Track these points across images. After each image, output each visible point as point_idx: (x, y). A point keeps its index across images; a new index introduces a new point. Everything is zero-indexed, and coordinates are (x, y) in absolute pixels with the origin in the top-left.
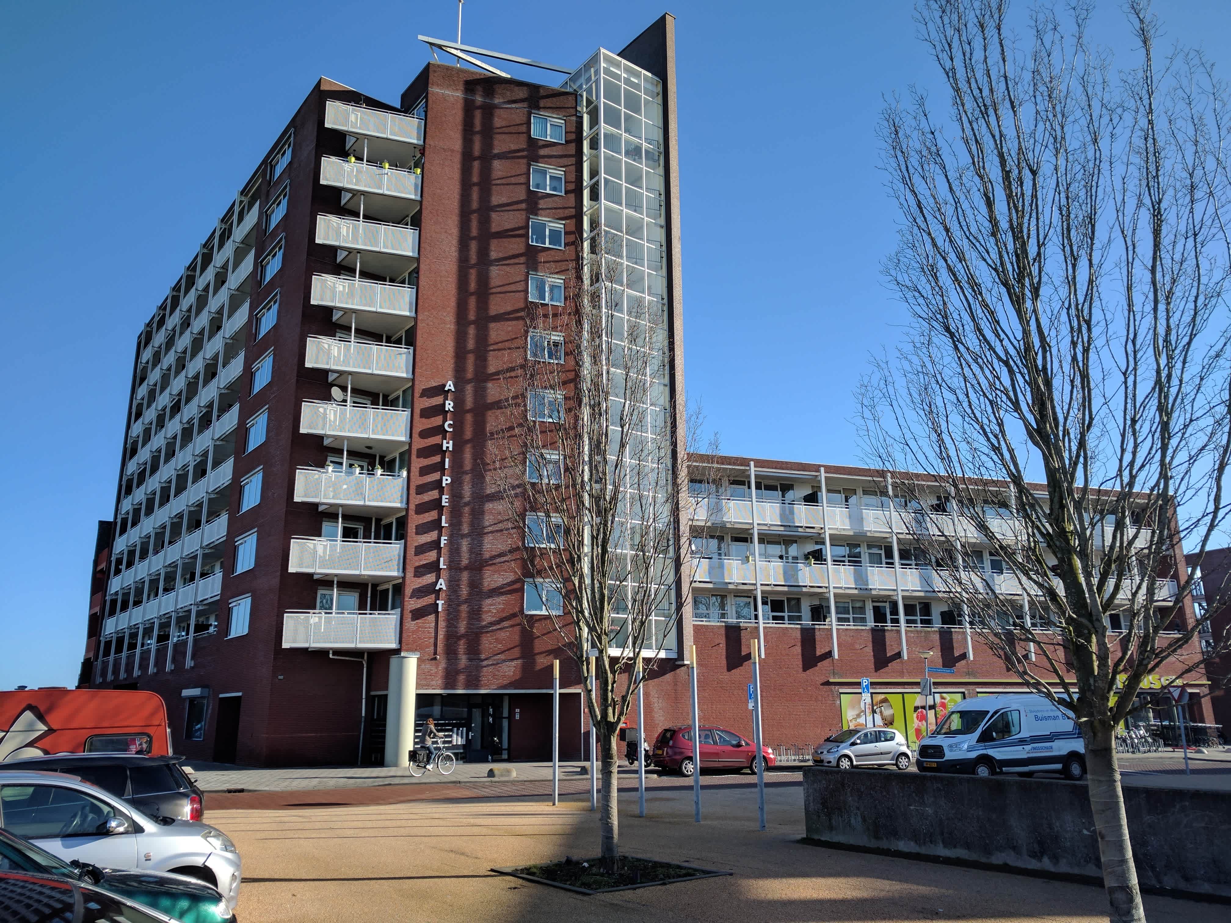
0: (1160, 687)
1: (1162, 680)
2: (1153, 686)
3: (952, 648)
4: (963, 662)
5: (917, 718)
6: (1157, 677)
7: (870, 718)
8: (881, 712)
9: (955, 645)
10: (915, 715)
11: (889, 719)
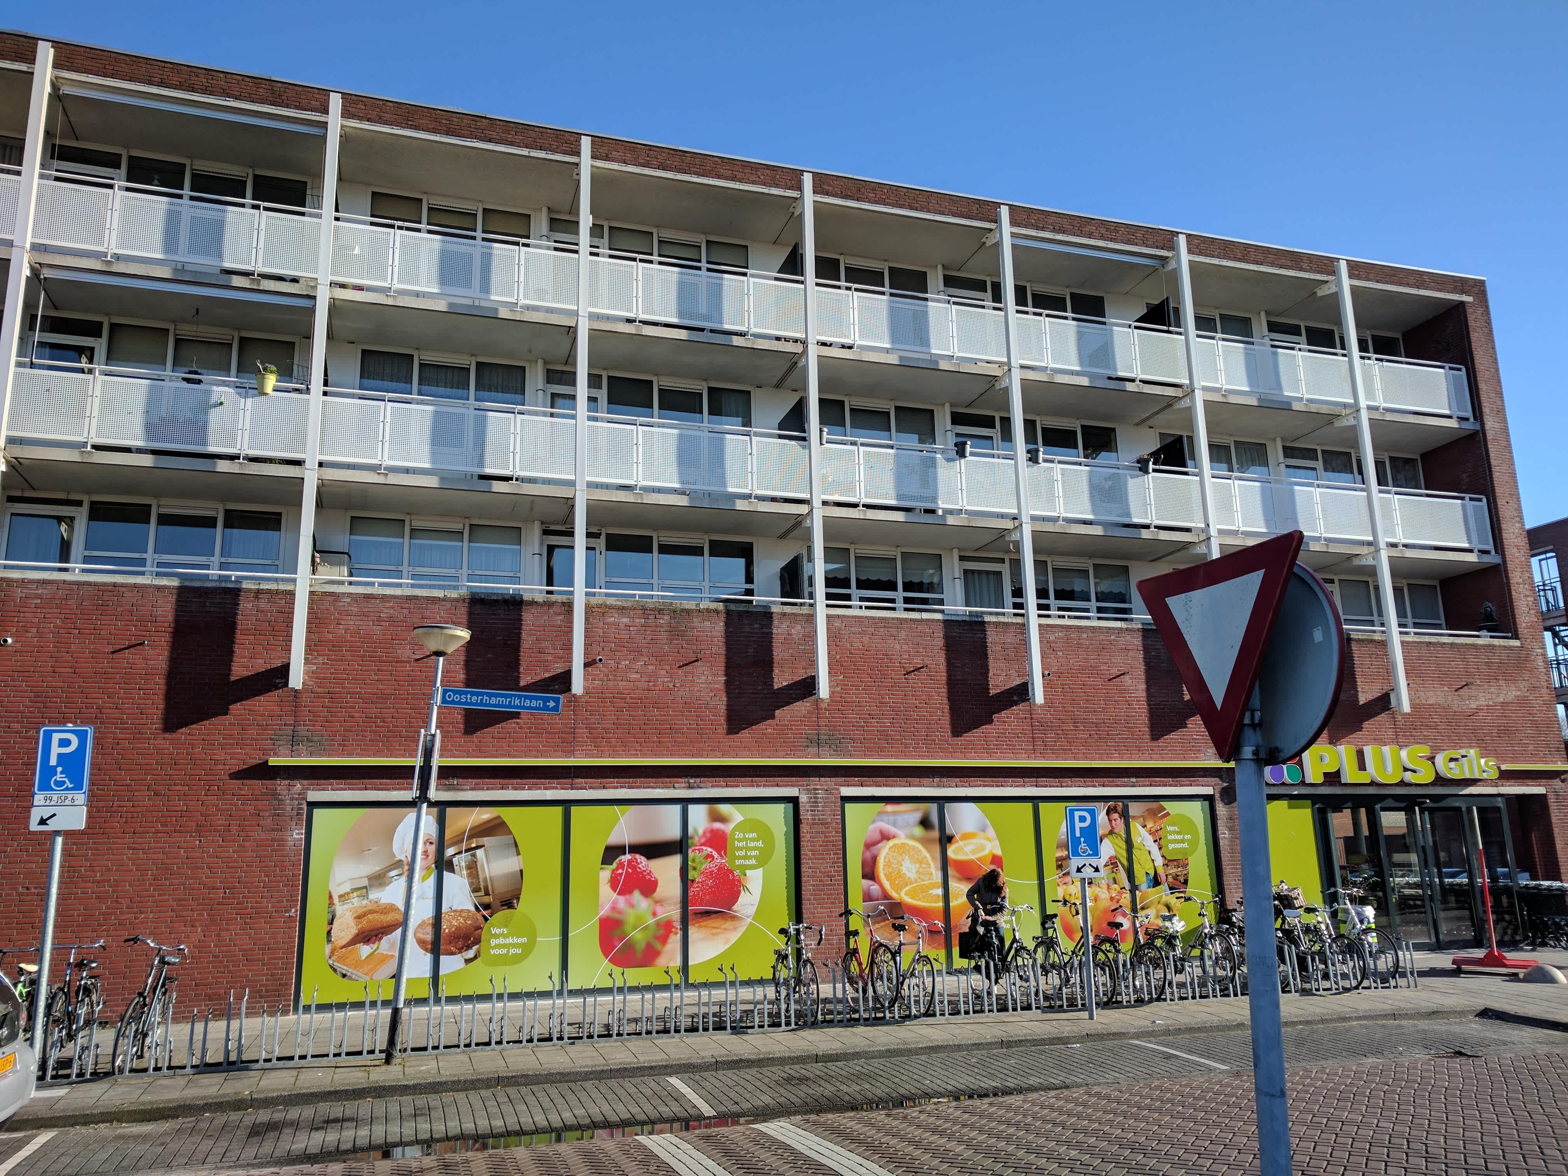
0: (1429, 778)
1: (1440, 759)
2: (1409, 777)
3: (766, 663)
4: (802, 707)
5: (614, 883)
6: (1424, 750)
7: (425, 887)
8: (472, 867)
9: (778, 653)
10: (606, 874)
11: (500, 888)
